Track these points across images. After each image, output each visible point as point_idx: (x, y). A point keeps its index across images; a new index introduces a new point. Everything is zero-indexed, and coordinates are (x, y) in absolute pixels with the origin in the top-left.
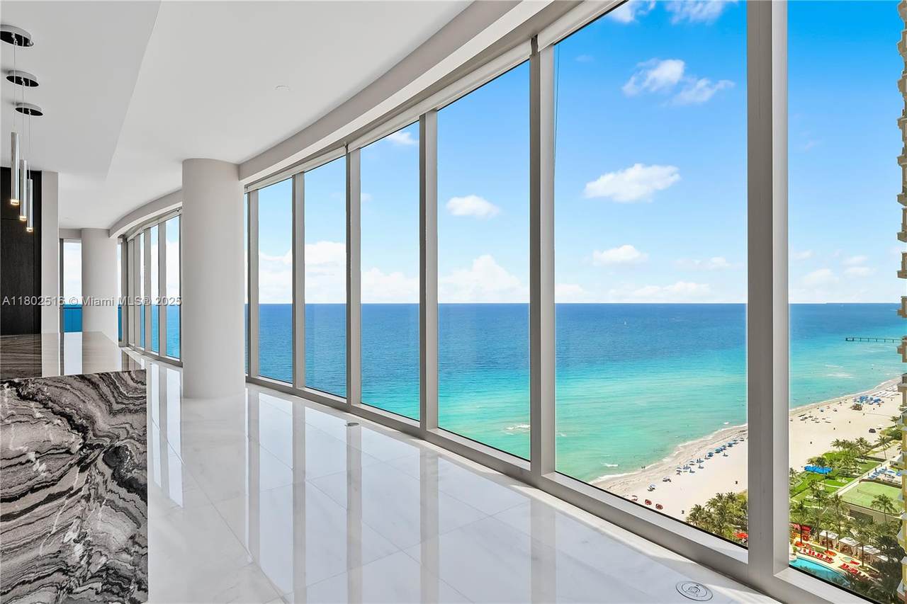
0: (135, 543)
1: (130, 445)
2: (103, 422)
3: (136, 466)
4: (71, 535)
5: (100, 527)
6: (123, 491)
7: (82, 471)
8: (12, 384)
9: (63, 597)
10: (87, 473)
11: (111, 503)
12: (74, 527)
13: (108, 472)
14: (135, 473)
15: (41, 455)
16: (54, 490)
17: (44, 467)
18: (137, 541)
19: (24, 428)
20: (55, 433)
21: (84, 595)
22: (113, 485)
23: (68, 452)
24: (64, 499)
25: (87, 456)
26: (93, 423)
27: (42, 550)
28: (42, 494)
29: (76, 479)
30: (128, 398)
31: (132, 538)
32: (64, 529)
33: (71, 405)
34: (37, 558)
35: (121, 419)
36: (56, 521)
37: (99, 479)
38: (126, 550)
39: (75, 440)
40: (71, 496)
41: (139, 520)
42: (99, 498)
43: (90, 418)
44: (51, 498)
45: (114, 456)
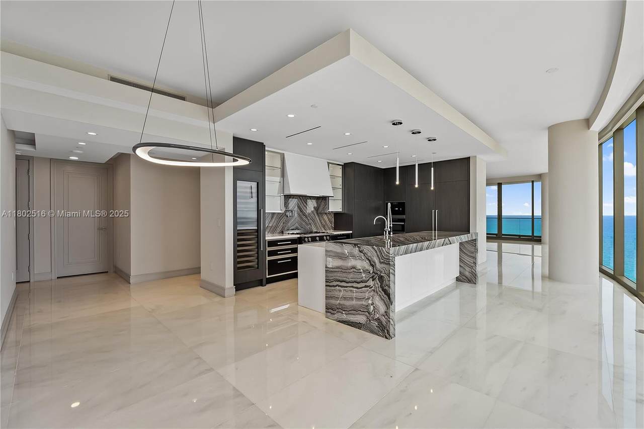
0: (386, 315)
1: (386, 277)
2: (378, 265)
3: (387, 285)
4: (370, 302)
5: (377, 303)
6: (383, 293)
7: (373, 281)
8: (358, 247)
9: (368, 321)
10: (374, 282)
11: (380, 295)
12: (371, 299)
13: (379, 284)
14: (386, 288)
15: (364, 271)
16: (367, 284)
17: (364, 275)
18: (387, 314)
19: (360, 261)
20: (366, 265)
21: (373, 324)
22: (380, 289)
23: (369, 273)
24: (368, 288)
25: (374, 276)
26: (375, 265)
27: (364, 303)
28: (363, 285)
29: (371, 283)
30: (385, 258)
31: (386, 312)
32: (369, 299)
33: (370, 256)
34: (363, 304)
35: (383, 265)
36: (367, 295)
37: (377, 285)
38: (384, 315)
39: (371, 269)
40: (370, 288)
41: (388, 307)
42: (377, 292)
43: (374, 262)
44: (366, 287)
45: (381, 278)
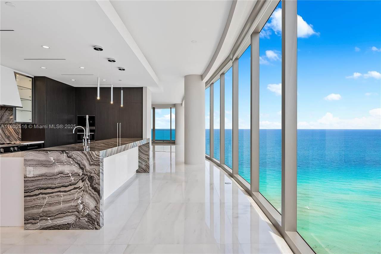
0: (96, 209)
1: (95, 176)
2: (88, 167)
3: (97, 183)
4: (80, 201)
5: (87, 201)
6: (93, 191)
7: (82, 182)
8: (66, 153)
9: (78, 220)
10: (84, 183)
11: (90, 194)
12: (80, 199)
13: (89, 184)
14: (96, 186)
15: (73, 175)
16: (76, 186)
17: (73, 179)
18: (97, 208)
19: (69, 166)
20: (76, 169)
21: (83, 221)
22: (90, 188)
23: (79, 175)
24: (78, 189)
25: (83, 178)
26: (85, 167)
27: (73, 204)
28: (72, 187)
29: (81, 184)
30: (95, 160)
31: (96, 207)
32: (78, 199)
33: (80, 161)
34: (71, 206)
35: (93, 167)
36: (76, 196)
37: (87, 185)
38: (94, 210)
39: (80, 172)
40: (80, 189)
41: (97, 202)
42: (87, 191)
43: (84, 165)
44: (75, 188)
45: (91, 179)
